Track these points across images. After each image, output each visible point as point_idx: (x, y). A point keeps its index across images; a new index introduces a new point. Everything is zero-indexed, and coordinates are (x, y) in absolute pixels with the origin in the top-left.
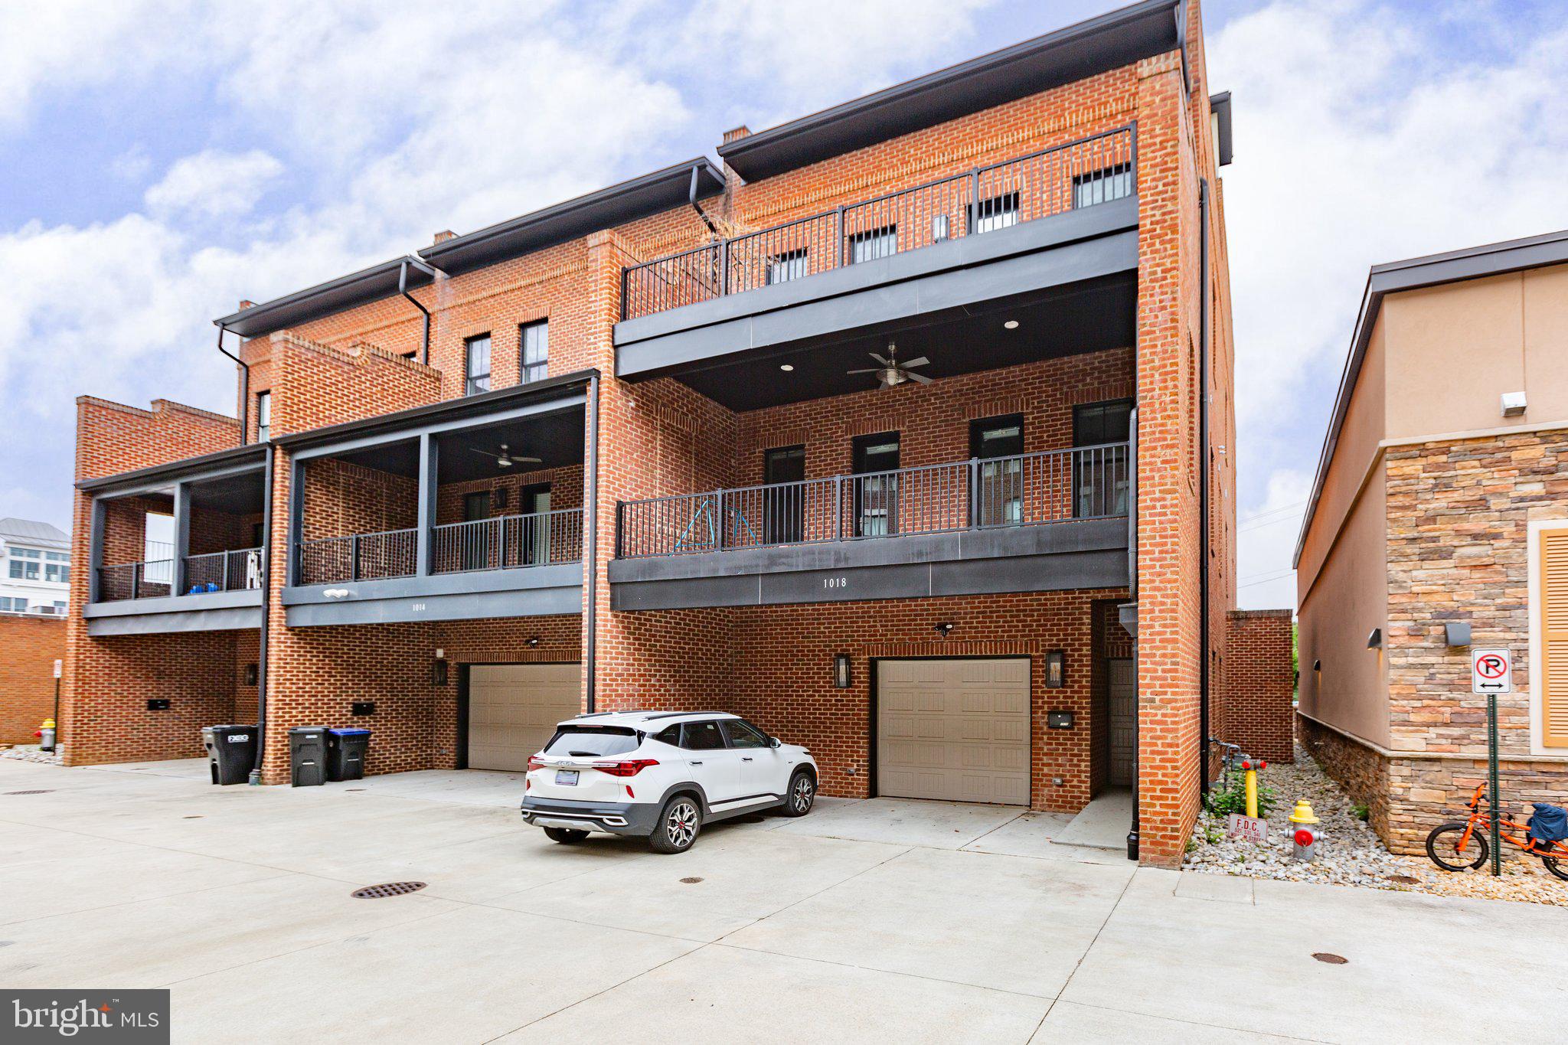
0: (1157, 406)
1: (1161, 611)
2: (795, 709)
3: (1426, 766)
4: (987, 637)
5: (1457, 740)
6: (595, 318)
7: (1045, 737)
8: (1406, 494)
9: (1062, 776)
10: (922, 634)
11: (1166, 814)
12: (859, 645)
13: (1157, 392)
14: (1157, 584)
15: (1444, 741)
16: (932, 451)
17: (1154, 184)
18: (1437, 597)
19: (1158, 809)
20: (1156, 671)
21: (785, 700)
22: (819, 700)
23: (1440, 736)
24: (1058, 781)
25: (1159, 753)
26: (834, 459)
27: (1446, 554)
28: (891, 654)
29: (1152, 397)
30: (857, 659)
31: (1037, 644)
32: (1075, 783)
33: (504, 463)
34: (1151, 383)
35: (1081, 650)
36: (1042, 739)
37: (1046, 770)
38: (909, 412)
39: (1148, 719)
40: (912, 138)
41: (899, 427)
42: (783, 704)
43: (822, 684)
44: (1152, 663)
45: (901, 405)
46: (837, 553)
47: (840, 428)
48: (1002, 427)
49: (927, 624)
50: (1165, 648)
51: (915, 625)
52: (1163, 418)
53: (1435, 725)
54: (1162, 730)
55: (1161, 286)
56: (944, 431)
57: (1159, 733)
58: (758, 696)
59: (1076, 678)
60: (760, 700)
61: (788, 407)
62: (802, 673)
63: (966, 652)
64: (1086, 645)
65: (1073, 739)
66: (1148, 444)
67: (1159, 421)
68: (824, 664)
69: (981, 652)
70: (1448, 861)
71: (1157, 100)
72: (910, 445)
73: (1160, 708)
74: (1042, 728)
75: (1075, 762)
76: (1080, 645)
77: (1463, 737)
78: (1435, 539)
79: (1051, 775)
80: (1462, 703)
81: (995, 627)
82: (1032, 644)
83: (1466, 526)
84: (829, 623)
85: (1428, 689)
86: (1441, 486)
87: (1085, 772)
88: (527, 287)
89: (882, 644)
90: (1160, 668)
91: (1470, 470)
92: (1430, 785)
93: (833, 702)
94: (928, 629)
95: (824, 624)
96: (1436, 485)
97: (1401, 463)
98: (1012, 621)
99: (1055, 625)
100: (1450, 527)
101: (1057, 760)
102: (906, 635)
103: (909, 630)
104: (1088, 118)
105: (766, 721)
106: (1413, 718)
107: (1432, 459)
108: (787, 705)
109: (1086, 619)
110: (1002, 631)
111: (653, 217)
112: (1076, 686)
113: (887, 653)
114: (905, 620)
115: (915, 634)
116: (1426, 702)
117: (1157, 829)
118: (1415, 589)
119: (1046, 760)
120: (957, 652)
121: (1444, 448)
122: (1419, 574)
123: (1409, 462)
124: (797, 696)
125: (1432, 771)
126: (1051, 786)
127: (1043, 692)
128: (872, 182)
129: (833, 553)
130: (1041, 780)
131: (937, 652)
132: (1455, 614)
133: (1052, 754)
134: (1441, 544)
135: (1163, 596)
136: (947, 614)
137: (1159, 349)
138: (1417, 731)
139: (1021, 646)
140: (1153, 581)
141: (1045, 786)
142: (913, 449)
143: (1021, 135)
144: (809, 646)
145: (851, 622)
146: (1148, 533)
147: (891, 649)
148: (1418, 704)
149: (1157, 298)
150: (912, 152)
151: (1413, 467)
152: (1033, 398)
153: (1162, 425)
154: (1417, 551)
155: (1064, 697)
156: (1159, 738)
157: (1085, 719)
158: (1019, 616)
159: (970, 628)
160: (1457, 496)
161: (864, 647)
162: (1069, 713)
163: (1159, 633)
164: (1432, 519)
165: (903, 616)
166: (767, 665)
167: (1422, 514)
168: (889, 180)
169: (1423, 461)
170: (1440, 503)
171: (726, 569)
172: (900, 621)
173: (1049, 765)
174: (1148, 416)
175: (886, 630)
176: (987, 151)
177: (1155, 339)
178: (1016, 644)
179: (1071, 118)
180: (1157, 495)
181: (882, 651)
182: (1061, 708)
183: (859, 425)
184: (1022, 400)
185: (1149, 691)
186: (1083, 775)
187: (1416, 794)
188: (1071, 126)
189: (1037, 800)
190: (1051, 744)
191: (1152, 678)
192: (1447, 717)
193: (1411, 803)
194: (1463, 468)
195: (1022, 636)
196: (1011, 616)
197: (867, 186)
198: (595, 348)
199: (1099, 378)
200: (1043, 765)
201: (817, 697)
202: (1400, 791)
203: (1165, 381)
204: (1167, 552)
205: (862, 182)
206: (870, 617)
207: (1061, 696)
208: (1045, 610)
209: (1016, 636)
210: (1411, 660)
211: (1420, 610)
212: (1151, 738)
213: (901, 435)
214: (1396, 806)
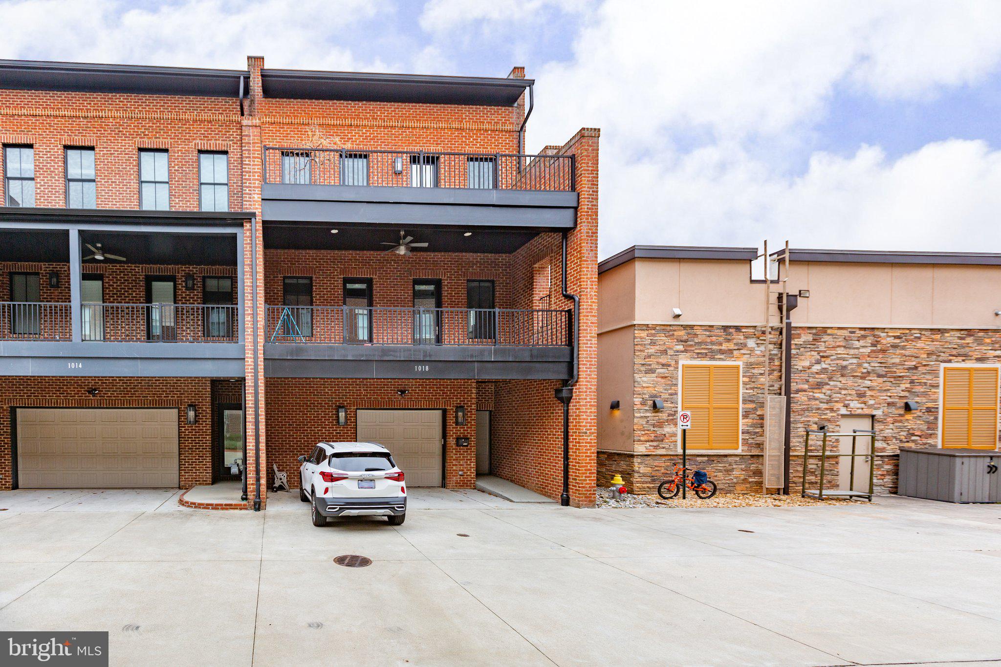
0: (589, 296)
1: (590, 392)
2: (309, 438)
3: (646, 458)
4: (424, 398)
5: (656, 447)
6: (249, 176)
7: (454, 451)
8: (641, 345)
9: (462, 470)
10: (388, 395)
11: (591, 484)
12: (350, 401)
13: (589, 290)
14: (588, 379)
15: (651, 448)
16: (392, 293)
17: (588, 189)
18: (650, 389)
19: (588, 482)
20: (587, 419)
21: (302, 433)
22: (325, 433)
23: (650, 446)
24: (460, 473)
25: (588, 456)
26: (332, 289)
27: (653, 371)
28: (371, 406)
29: (587, 292)
30: (349, 409)
31: (450, 403)
32: (469, 474)
33: (99, 257)
34: (587, 285)
35: (472, 406)
36: (453, 452)
37: (454, 468)
38: (379, 268)
39: (584, 441)
40: (379, 105)
41: (373, 275)
42: (301, 436)
43: (327, 423)
44: (586, 416)
45: (374, 263)
46: (425, 352)
47: (336, 270)
48: (426, 285)
49: (391, 390)
50: (591, 409)
51: (384, 390)
52: (591, 302)
53: (648, 441)
54: (590, 446)
55: (591, 240)
56: (399, 282)
57: (588, 448)
58: (283, 430)
59: (469, 420)
60: (285, 433)
61: (300, 251)
62: (314, 417)
63: (413, 406)
64: (474, 404)
65: (467, 452)
66: (585, 314)
67: (590, 303)
68: (328, 412)
69: (421, 406)
70: (664, 495)
71: (590, 149)
72: (379, 287)
73: (589, 436)
74: (452, 447)
75: (469, 463)
76: (471, 404)
77: (658, 446)
78: (650, 365)
79: (457, 470)
80: (658, 432)
81: (428, 393)
82: (447, 402)
83: (660, 360)
84: (331, 387)
85: (647, 427)
86: (653, 343)
87: (473, 468)
88: (71, 117)
89: (365, 401)
90: (589, 418)
91: (661, 338)
92: (647, 466)
93: (335, 434)
94: (391, 393)
95: (328, 387)
96: (651, 342)
97: (640, 332)
98: (437, 390)
99: (458, 393)
100: (655, 360)
101: (460, 462)
102: (379, 395)
103: (380, 393)
104: (475, 128)
105: (289, 446)
106: (642, 438)
107: (650, 331)
108: (304, 436)
109: (474, 391)
110: (432, 396)
111: (191, 97)
112: (469, 424)
113: (368, 406)
114: (378, 387)
115: (384, 395)
116: (646, 432)
117: (587, 491)
118: (644, 385)
119: (454, 463)
120: (408, 406)
121: (654, 327)
122: (644, 379)
123: (643, 332)
124: (310, 430)
125: (649, 460)
126: (457, 476)
127: (453, 428)
128: (354, 124)
129: (422, 352)
130: (452, 473)
131: (397, 406)
132: (656, 396)
133: (457, 460)
134: (652, 367)
135: (591, 385)
136: (402, 385)
137: (590, 269)
138: (643, 444)
139: (442, 404)
140: (586, 378)
141: (454, 476)
142: (381, 290)
143: (441, 125)
144: (318, 401)
145: (345, 387)
146: (585, 356)
147: (371, 403)
148: (643, 433)
149: (589, 245)
150: (379, 114)
151: (644, 334)
152: (448, 272)
153: (591, 306)
154: (645, 369)
155: (463, 430)
156: (589, 450)
157: (473, 441)
158: (440, 388)
159: (415, 393)
160: (657, 348)
161: (354, 402)
162: (466, 439)
163: (589, 402)
164: (649, 356)
165: (377, 385)
166: (289, 411)
167: (646, 354)
168: (365, 126)
169: (647, 332)
170: (652, 350)
171: (353, 356)
172: (375, 387)
173: (456, 465)
174: (585, 300)
175: (367, 393)
176: (422, 128)
177: (588, 264)
178: (440, 402)
179: (466, 125)
180: (589, 338)
181: (365, 404)
182: (462, 436)
183: (349, 271)
184: (442, 272)
185: (585, 428)
186: (472, 469)
187: (643, 470)
188: (467, 129)
189: (450, 483)
190: (457, 454)
191: (586, 423)
192: (652, 438)
193: (641, 473)
194: (660, 337)
195: (442, 398)
196: (437, 388)
197: (351, 125)
198: (250, 198)
199: (480, 267)
200: (453, 465)
201: (324, 431)
202: (637, 469)
203: (592, 285)
204: (592, 365)
205: (348, 122)
206: (357, 385)
207: (462, 430)
208: (453, 385)
209: (439, 398)
210: (642, 415)
211: (645, 394)
212: (586, 450)
213: (374, 280)
214: (636, 475)
